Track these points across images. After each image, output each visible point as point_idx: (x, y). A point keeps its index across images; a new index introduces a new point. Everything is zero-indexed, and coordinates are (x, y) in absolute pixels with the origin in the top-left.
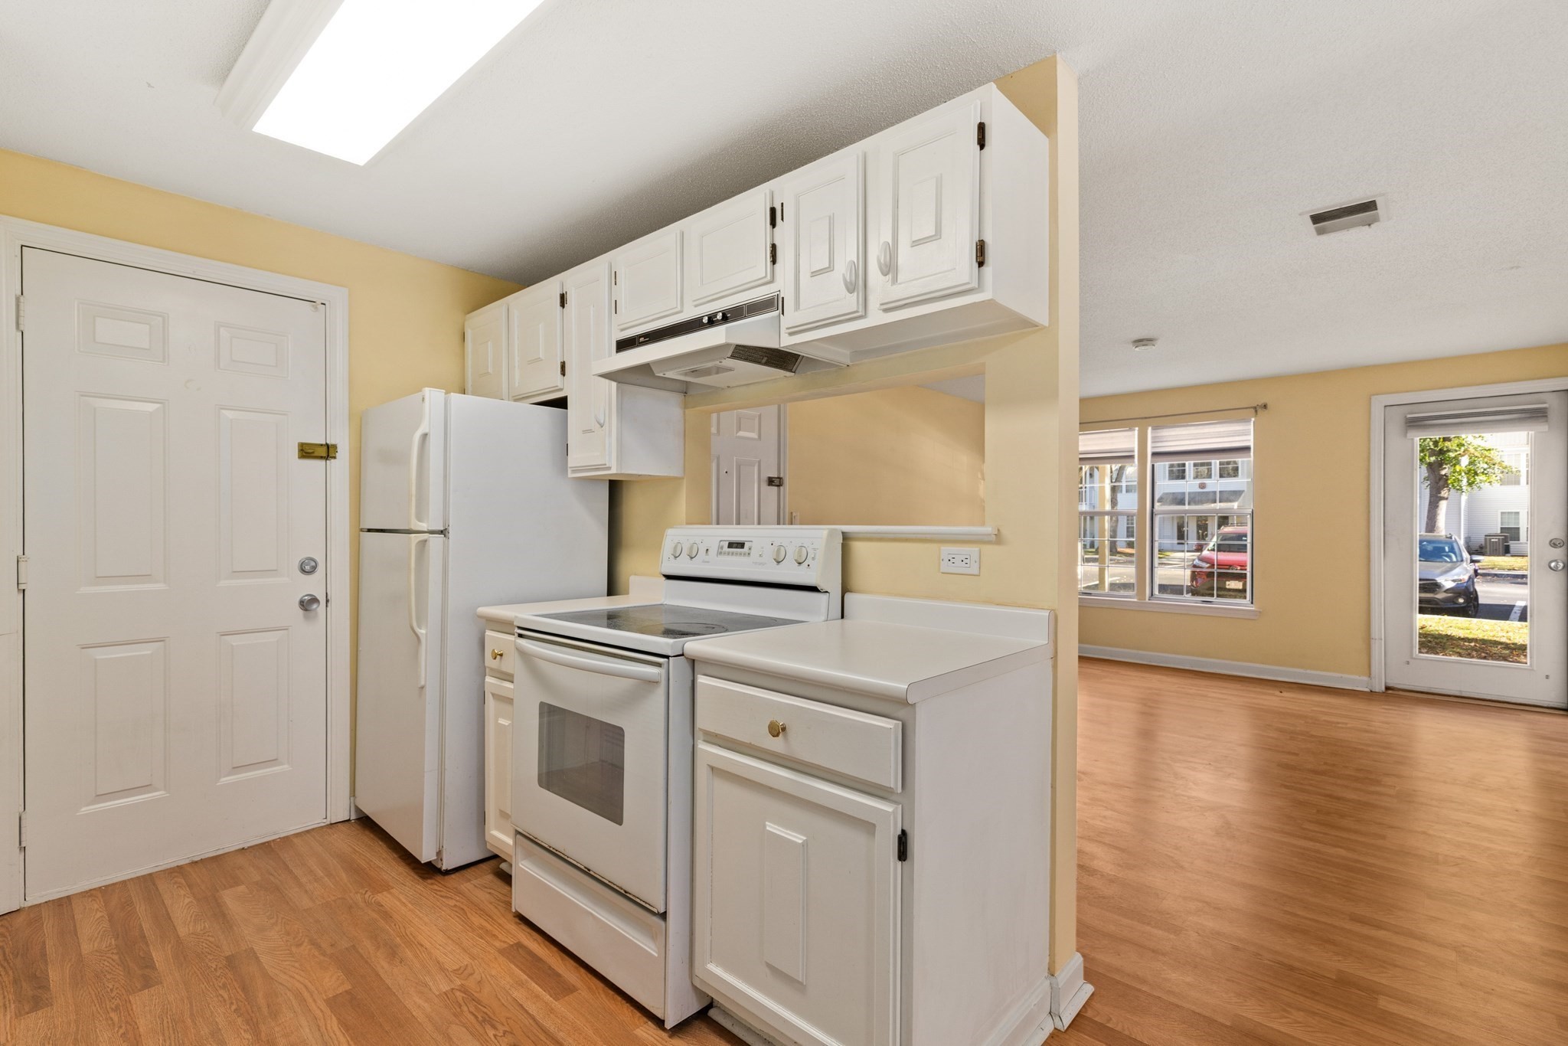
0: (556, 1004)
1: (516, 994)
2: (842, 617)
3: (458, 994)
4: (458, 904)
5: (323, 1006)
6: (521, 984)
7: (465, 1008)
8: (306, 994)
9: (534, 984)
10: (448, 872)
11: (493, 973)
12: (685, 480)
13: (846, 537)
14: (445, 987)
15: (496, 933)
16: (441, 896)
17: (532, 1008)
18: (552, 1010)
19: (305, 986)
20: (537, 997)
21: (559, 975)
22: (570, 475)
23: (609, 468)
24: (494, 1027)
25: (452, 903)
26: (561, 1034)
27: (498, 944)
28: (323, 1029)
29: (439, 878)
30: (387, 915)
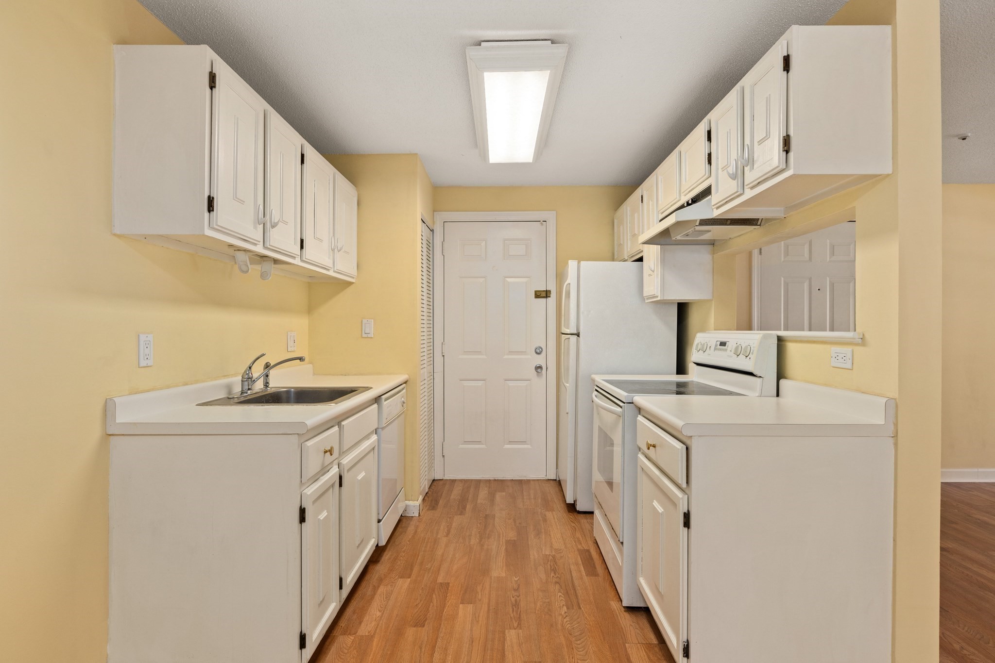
0: (586, 579)
1: (572, 567)
2: (778, 395)
3: (551, 557)
4: (575, 526)
5: (504, 541)
6: (577, 564)
7: (549, 563)
8: (501, 535)
9: (582, 566)
10: (579, 512)
11: (569, 556)
12: (713, 302)
13: (780, 339)
14: (547, 553)
15: (582, 543)
16: (571, 521)
17: (574, 574)
18: (581, 578)
19: (503, 533)
20: (580, 571)
21: (595, 568)
22: (647, 301)
23: (657, 297)
24: (555, 573)
25: (573, 525)
26: (579, 588)
27: (580, 547)
28: (499, 549)
29: (575, 514)
30: (545, 520)
